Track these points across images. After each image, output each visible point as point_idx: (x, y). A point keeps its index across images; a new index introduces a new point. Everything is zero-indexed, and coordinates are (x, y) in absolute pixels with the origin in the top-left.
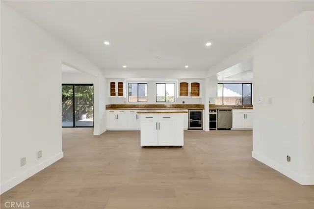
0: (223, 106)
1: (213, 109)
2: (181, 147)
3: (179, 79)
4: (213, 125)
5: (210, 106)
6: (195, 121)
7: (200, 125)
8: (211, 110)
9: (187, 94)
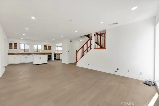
0: (58, 53)
1: (55, 54)
2: (47, 63)
3: (44, 44)
4: (55, 59)
5: (54, 53)
6: (49, 58)
7: (51, 59)
8: (54, 54)
9: (46, 49)
